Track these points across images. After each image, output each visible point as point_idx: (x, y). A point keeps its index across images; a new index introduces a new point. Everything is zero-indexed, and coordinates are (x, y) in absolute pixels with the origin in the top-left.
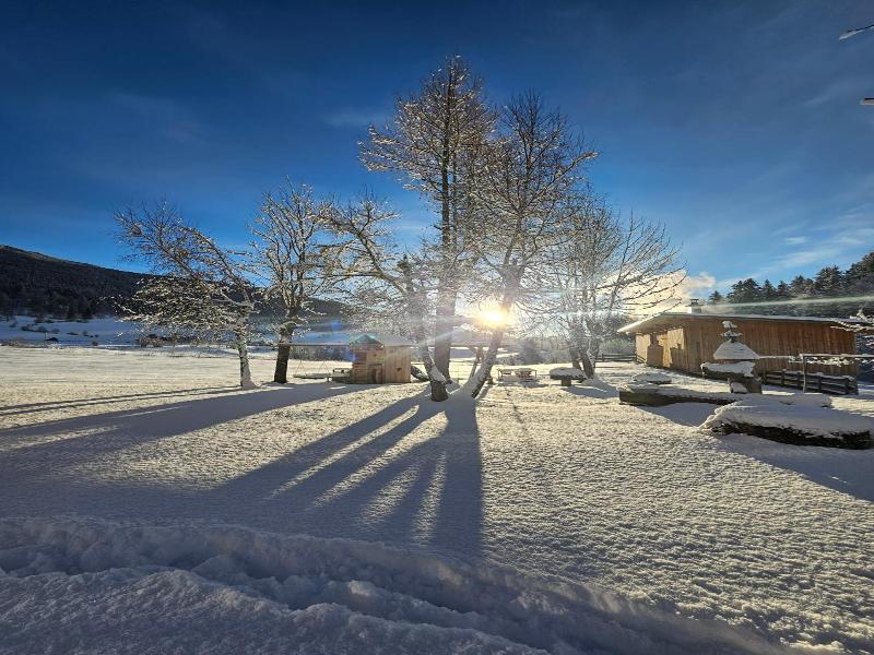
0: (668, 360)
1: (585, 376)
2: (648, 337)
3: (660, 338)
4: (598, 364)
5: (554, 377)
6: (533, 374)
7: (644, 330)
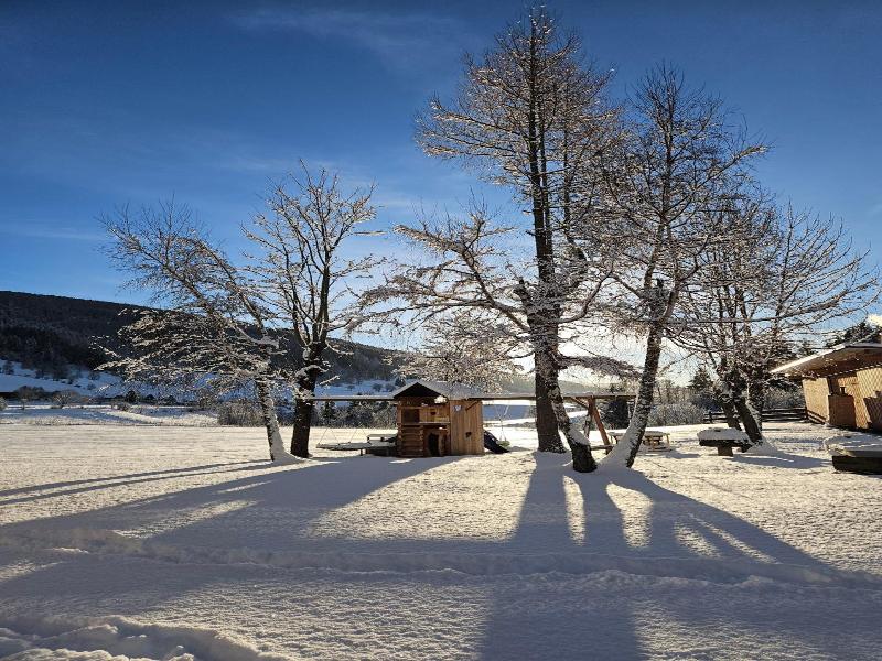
0: (863, 416)
1: (750, 442)
2: (822, 382)
3: (843, 382)
4: (764, 425)
5: (704, 443)
6: (664, 439)
7: (816, 371)
